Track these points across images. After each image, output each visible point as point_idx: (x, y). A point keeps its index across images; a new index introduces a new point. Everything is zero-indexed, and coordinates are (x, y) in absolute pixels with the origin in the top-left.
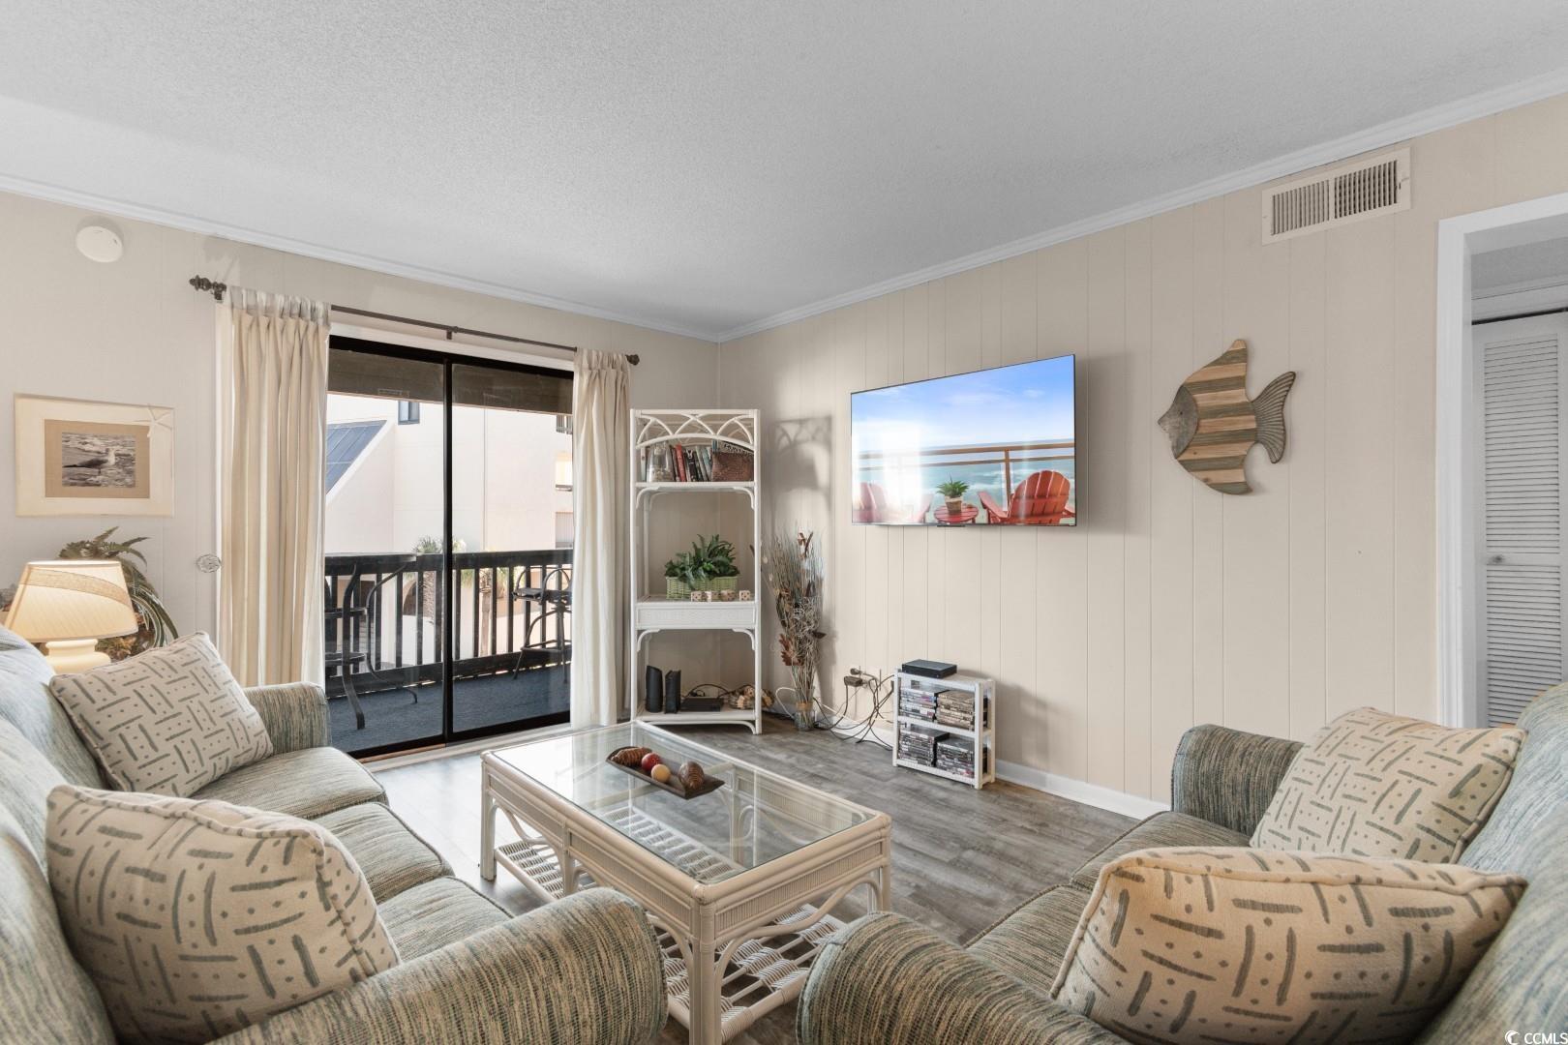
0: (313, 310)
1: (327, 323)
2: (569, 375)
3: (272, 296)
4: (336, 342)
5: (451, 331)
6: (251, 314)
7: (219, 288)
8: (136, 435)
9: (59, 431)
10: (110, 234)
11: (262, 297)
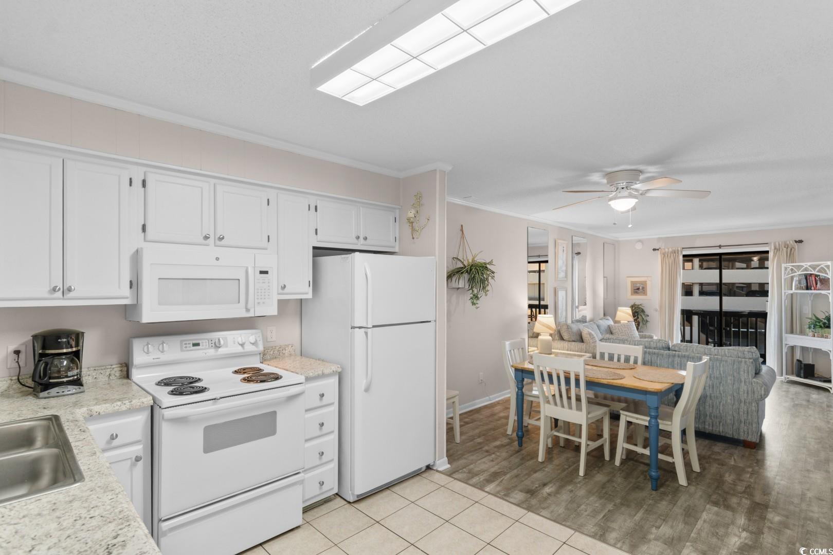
0: (678, 250)
1: (681, 252)
2: (767, 252)
3: (668, 249)
4: (684, 256)
5: (720, 247)
6: (664, 255)
7: (658, 250)
8: (645, 283)
9: (633, 283)
10: (640, 243)
11: (667, 250)
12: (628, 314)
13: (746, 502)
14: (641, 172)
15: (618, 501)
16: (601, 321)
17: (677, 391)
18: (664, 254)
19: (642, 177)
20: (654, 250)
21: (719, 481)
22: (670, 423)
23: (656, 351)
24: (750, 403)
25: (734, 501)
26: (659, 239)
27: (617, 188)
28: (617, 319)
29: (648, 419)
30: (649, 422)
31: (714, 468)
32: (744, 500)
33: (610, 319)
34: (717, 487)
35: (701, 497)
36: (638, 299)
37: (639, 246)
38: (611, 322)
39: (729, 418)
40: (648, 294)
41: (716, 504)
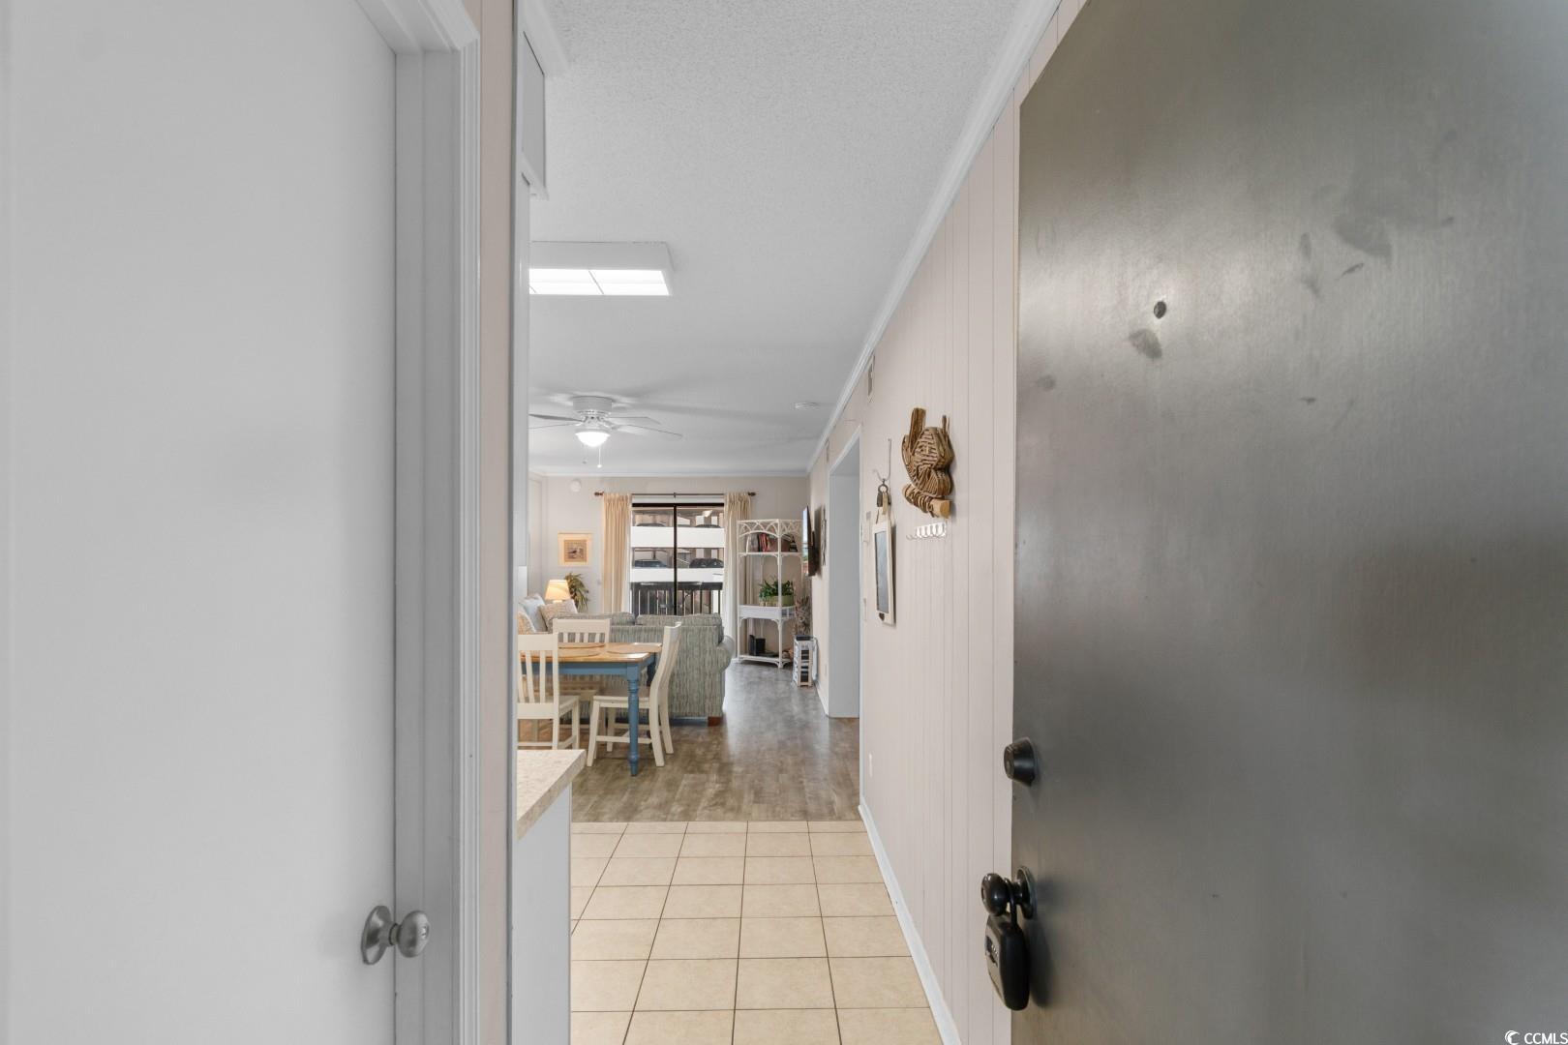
0: (626, 496)
1: (631, 500)
2: (722, 505)
3: (614, 494)
4: (635, 505)
5: (675, 495)
6: (609, 503)
7: (601, 494)
8: (583, 543)
9: (567, 543)
10: (577, 483)
11: (612, 495)
12: (562, 588)
13: (716, 765)
14: (614, 401)
15: (601, 792)
16: (527, 601)
17: (651, 665)
18: (609, 501)
19: (614, 405)
20: (597, 494)
21: (691, 756)
22: (646, 699)
23: (620, 627)
24: (714, 675)
25: (706, 766)
26: (603, 480)
27: (587, 418)
28: (547, 597)
29: (626, 699)
30: (630, 701)
31: (685, 747)
32: (714, 764)
33: (539, 597)
34: (690, 761)
35: (678, 770)
36: (574, 567)
37: (575, 487)
38: (541, 603)
39: (695, 695)
40: (588, 559)
41: (692, 772)
